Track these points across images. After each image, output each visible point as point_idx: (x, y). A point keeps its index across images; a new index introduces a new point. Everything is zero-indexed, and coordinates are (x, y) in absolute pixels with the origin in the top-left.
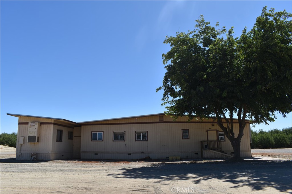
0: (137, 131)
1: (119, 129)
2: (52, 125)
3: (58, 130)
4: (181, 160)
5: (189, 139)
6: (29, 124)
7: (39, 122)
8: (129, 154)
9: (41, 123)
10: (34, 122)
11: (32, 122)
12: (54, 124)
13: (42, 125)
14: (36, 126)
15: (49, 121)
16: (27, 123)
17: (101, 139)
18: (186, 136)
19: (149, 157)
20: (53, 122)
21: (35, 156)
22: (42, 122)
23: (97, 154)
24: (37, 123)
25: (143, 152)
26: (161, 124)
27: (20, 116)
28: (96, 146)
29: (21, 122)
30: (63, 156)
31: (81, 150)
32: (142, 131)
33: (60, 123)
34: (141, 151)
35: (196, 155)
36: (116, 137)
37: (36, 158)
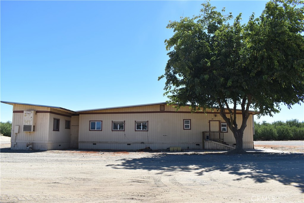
0: (137, 121)
1: (118, 118)
2: (49, 114)
3: (54, 119)
4: (182, 151)
5: (190, 129)
6: (25, 112)
7: (34, 110)
8: (128, 144)
9: (37, 112)
10: (30, 110)
11: (28, 110)
12: (51, 112)
13: (38, 114)
14: (32, 114)
15: (46, 109)
16: (22, 112)
17: (100, 129)
18: (187, 126)
19: (149, 147)
20: (49, 110)
21: (31, 146)
22: (38, 110)
23: (95, 144)
24: (33, 112)
25: (143, 143)
26: (162, 113)
27: (14, 104)
28: (94, 136)
29: (16, 110)
30: (60, 145)
31: (79, 140)
32: (143, 120)
33: (57, 112)
34: (141, 141)
35: (198, 146)
36: (116, 126)
37: (32, 148)
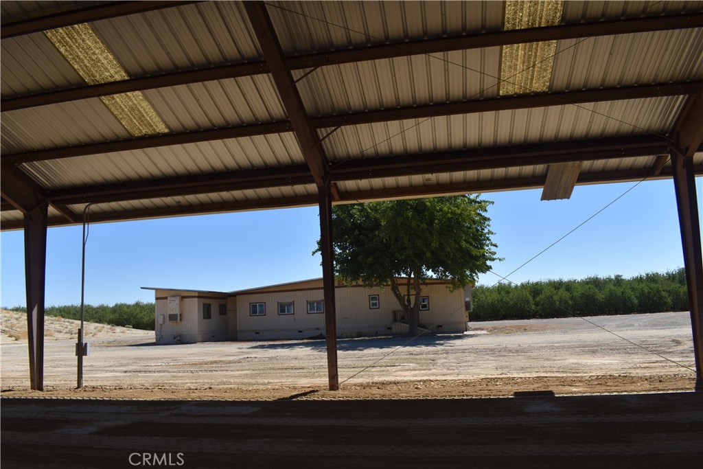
0: (309, 300)
1: (285, 298)
2: (196, 299)
3: (204, 304)
4: (369, 336)
5: (379, 308)
6: (169, 299)
7: (179, 296)
8: (299, 332)
9: (183, 297)
10: (174, 296)
11: (172, 296)
12: (198, 297)
13: (184, 299)
14: (177, 300)
15: (192, 294)
16: (166, 298)
17: (263, 313)
18: (374, 304)
19: (321, 335)
20: (197, 295)
21: (178, 338)
22: (183, 296)
23: (258, 333)
24: (178, 297)
25: (317, 329)
26: (341, 289)
27: (157, 290)
28: (257, 322)
29: (159, 296)
30: (213, 337)
31: (238, 329)
32: (317, 299)
33: (206, 295)
34: (315, 327)
35: (389, 330)
36: (282, 308)
37: (180, 340)
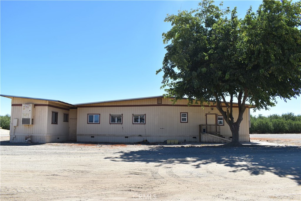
0: (134, 114)
1: (116, 111)
2: (47, 107)
3: (53, 112)
4: (179, 144)
5: (187, 122)
6: (23, 105)
7: (33, 104)
8: (126, 137)
9: (36, 105)
10: (28, 104)
11: (26, 104)
12: (49, 105)
13: (37, 107)
14: (30, 107)
15: (44, 103)
16: (21, 105)
17: (98, 122)
18: (184, 119)
19: (147, 140)
20: (47, 103)
21: (29, 139)
23: (93, 137)
24: (31, 105)
25: (140, 136)
26: (159, 107)
27: (13, 97)
28: (92, 129)
29: (14, 103)
30: (58, 138)
31: (77, 133)
32: (140, 113)
33: (55, 105)
34: (139, 134)
35: (194, 139)
36: (113, 119)
37: (31, 141)
